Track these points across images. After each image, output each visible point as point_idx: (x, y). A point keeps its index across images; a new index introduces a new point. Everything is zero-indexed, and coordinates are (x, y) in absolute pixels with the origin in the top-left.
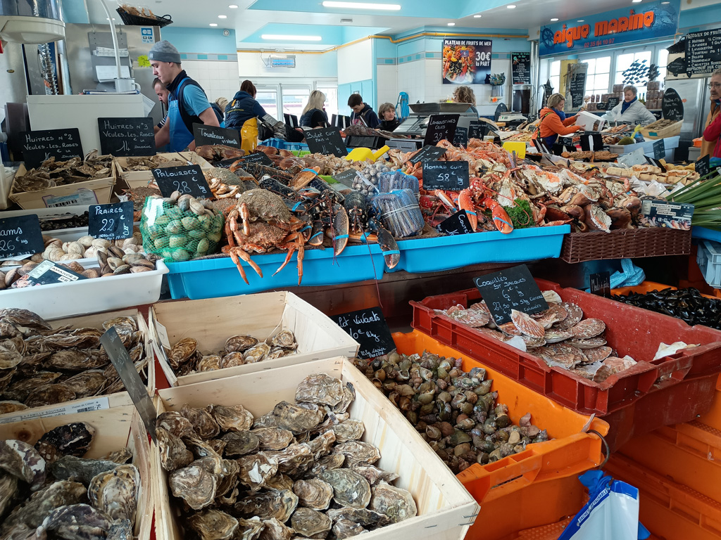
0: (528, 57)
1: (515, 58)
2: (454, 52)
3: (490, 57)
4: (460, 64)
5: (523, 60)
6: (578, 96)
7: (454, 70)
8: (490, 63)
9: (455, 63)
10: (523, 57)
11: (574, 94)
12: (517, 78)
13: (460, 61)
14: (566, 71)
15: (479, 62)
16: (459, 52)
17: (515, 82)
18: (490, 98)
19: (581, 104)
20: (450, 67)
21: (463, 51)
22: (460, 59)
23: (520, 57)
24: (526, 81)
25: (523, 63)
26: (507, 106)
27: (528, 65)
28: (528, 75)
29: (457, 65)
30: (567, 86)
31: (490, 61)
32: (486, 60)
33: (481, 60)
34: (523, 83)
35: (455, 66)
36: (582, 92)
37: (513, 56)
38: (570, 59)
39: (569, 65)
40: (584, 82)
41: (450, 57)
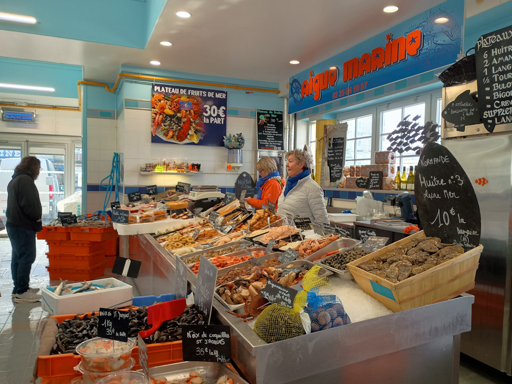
0: (280, 117)
1: (262, 117)
2: (169, 103)
3: (225, 112)
4: (179, 119)
5: (273, 121)
6: (336, 167)
7: (170, 125)
8: (225, 121)
9: (172, 117)
10: (273, 116)
11: (332, 165)
12: (265, 142)
13: (179, 115)
14: (322, 135)
15: (209, 117)
16: (177, 102)
17: (261, 146)
18: (227, 164)
19: (339, 178)
20: (163, 121)
21: (183, 103)
22: (179, 111)
23: (268, 115)
24: (277, 146)
25: (273, 123)
26: (253, 177)
27: (280, 128)
28: (281, 139)
29: (174, 119)
30: (324, 154)
31: (225, 118)
32: (218, 116)
33: (211, 116)
34: (273, 149)
35: (171, 120)
36: (341, 162)
37: (259, 114)
38: (326, 118)
39: (325, 126)
40: (343, 149)
41: (163, 108)
